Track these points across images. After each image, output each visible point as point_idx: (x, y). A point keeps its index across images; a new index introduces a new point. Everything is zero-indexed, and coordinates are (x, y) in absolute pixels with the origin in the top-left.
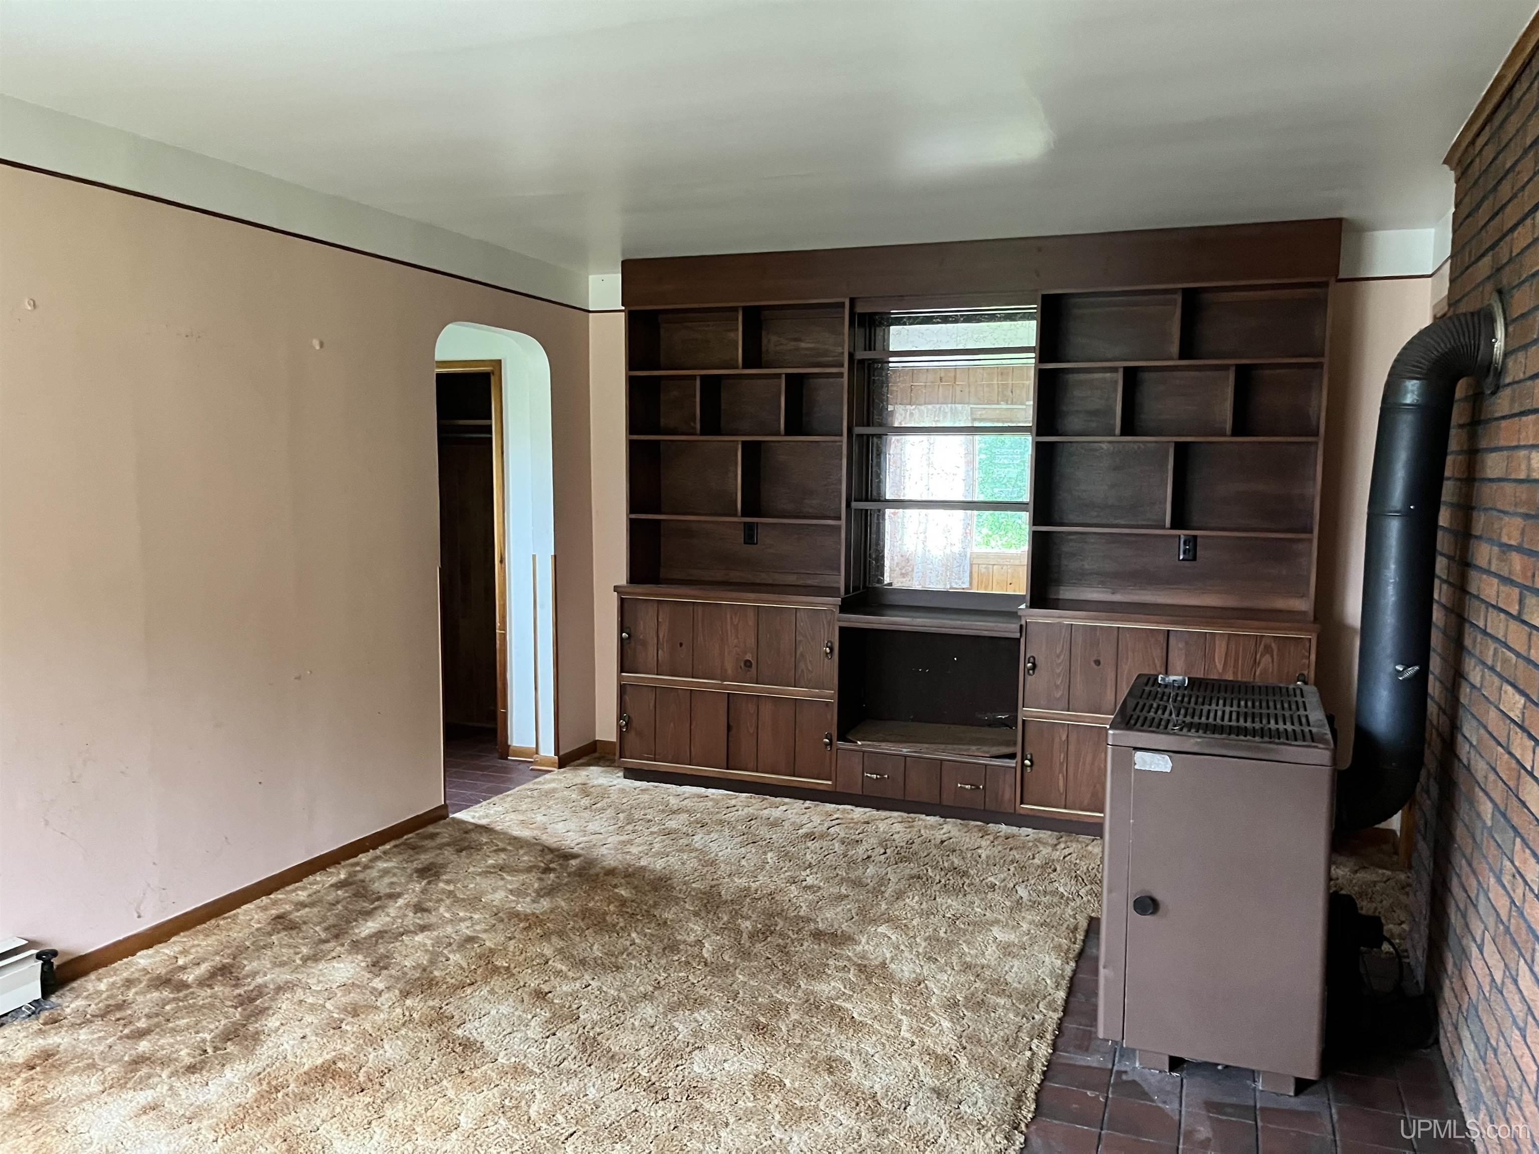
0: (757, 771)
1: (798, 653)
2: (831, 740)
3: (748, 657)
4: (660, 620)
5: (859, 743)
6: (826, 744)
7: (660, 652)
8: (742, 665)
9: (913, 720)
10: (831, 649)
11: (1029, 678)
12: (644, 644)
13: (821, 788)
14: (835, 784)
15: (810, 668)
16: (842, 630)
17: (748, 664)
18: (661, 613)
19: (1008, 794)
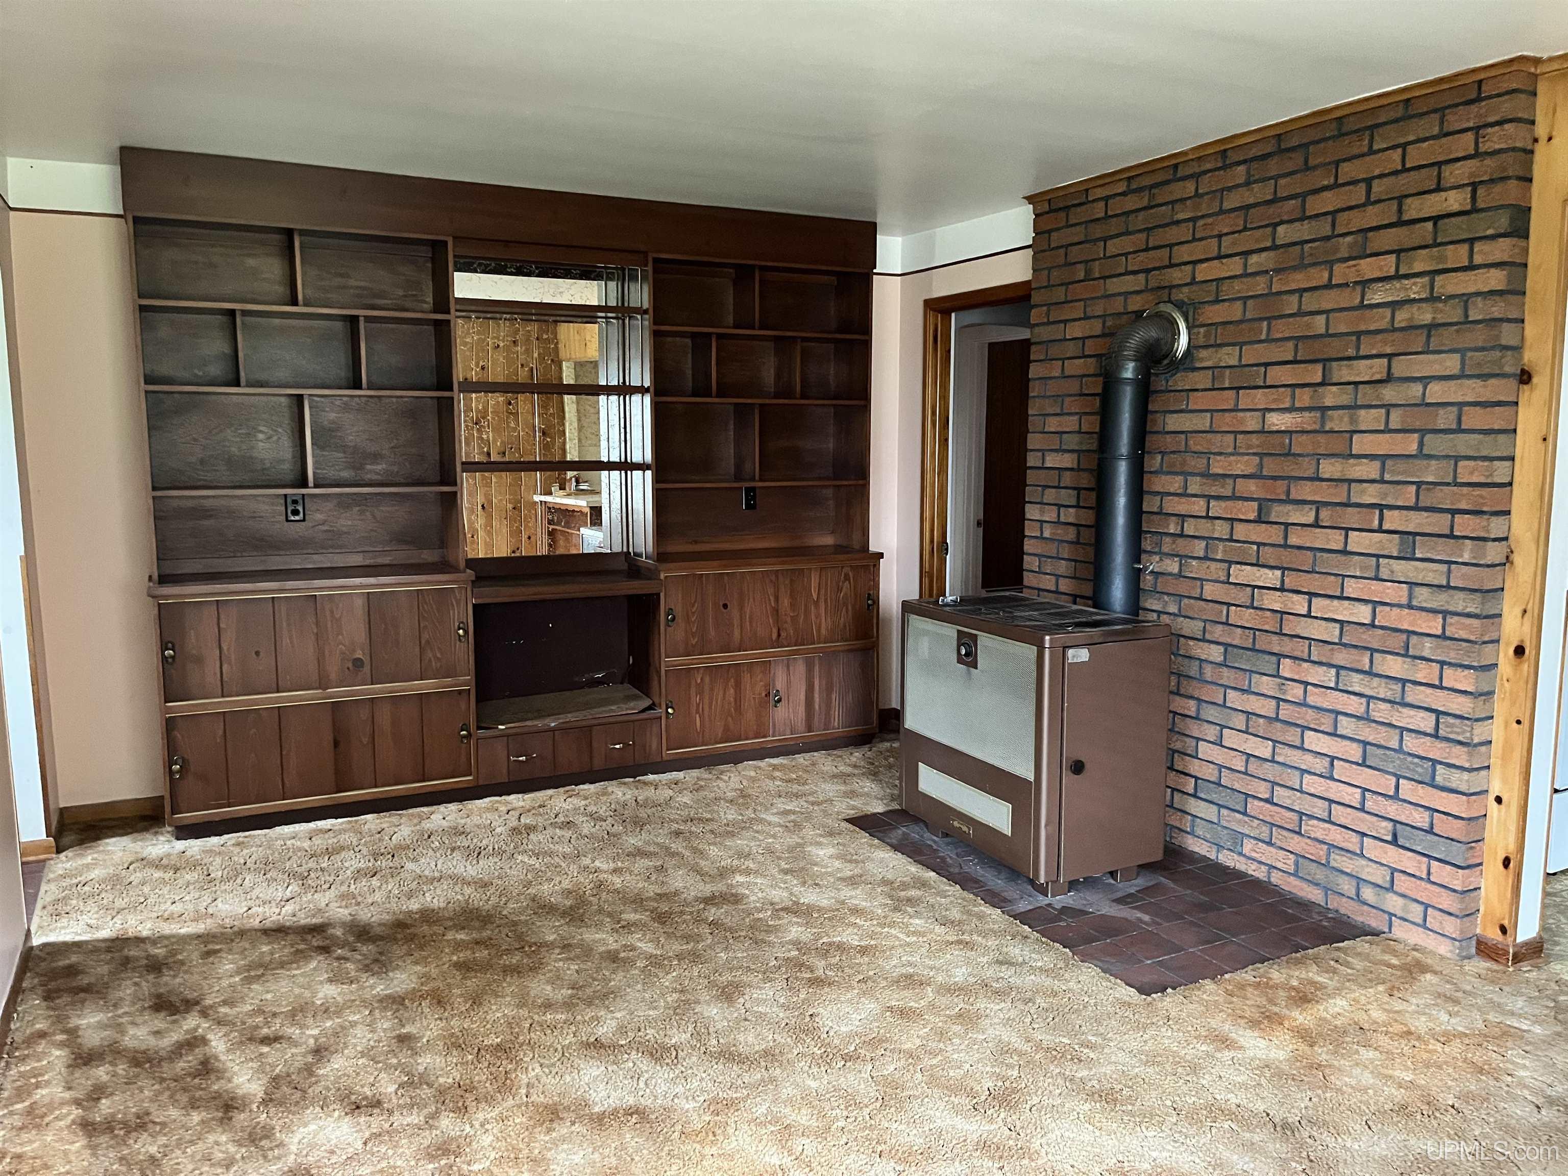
0: (376, 787)
1: (423, 642)
2: (469, 732)
3: (359, 654)
4: (222, 625)
5: (501, 727)
6: (464, 737)
7: (225, 667)
8: (350, 665)
9: (509, 697)
10: (466, 632)
11: (669, 629)
12: (199, 660)
13: (461, 786)
14: (477, 778)
15: (439, 655)
16: (475, 606)
17: (357, 662)
18: (222, 617)
19: (654, 745)
